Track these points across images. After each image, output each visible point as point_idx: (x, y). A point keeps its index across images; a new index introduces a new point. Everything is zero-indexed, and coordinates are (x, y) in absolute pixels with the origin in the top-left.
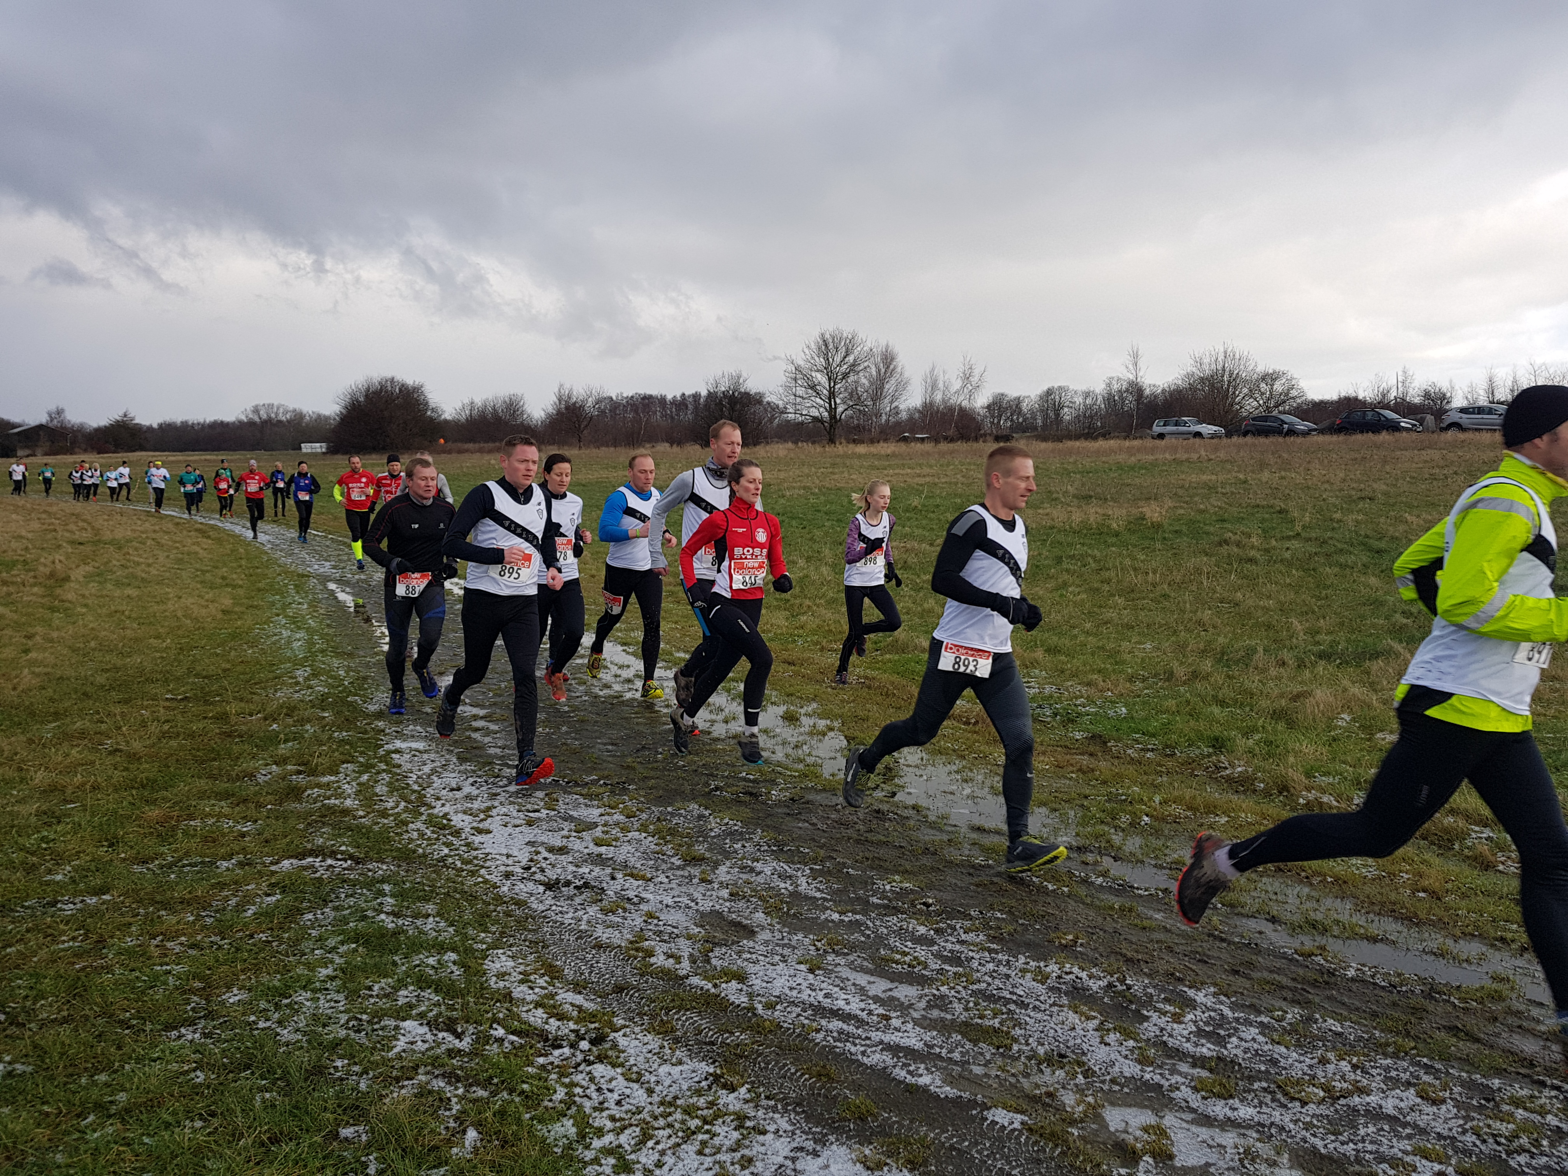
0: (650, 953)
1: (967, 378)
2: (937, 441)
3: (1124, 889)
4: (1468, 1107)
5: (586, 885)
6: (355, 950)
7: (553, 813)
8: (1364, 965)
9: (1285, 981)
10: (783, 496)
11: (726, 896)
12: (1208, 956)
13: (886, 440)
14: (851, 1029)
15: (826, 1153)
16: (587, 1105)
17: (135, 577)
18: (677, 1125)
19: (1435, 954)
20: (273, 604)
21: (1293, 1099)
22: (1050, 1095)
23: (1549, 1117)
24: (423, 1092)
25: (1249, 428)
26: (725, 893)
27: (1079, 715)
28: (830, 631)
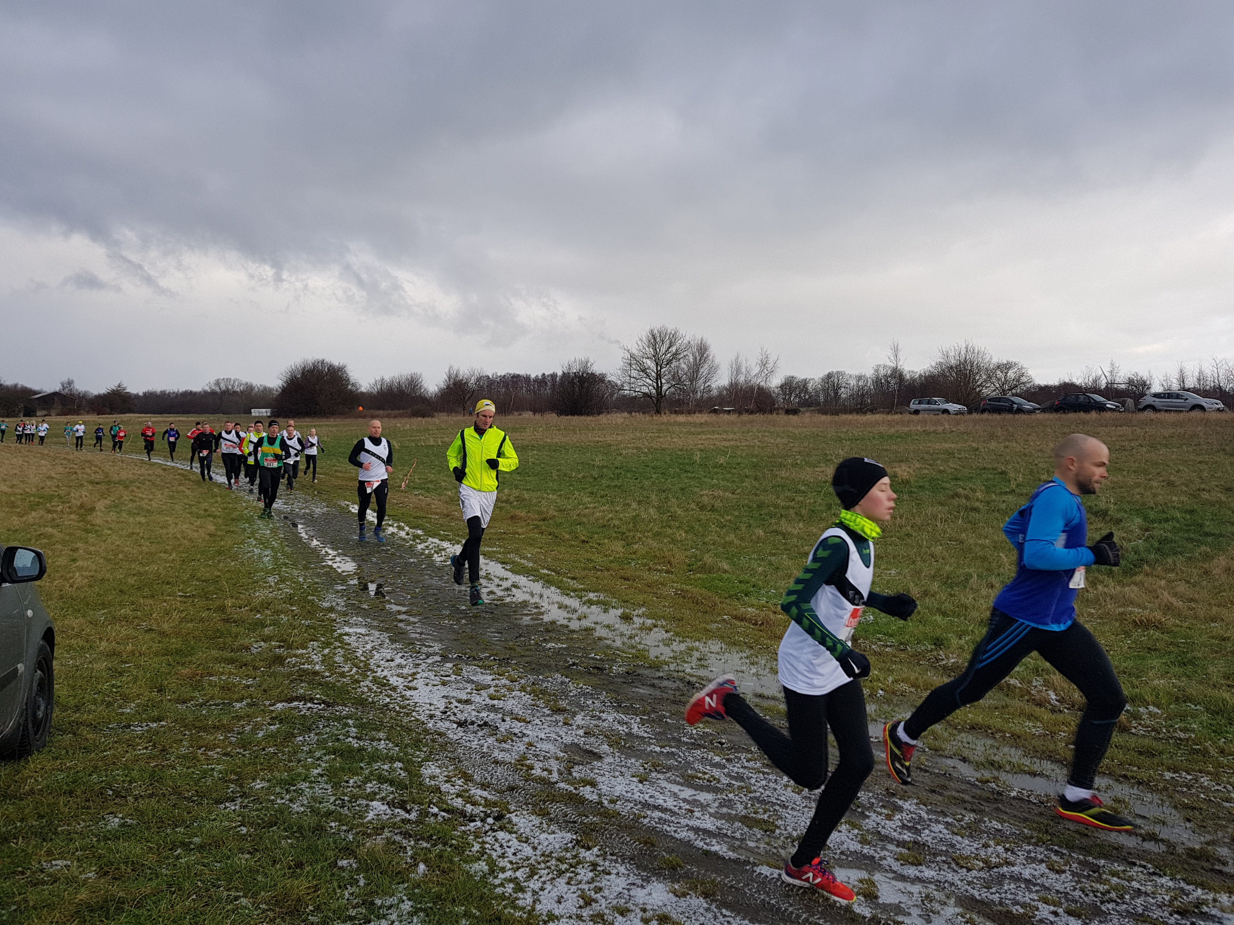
0: (531, 768)
1: (764, 364)
2: (740, 413)
4: (1079, 876)
5: (486, 724)
6: (335, 759)
7: (459, 678)
8: (1023, 789)
9: (967, 797)
10: (621, 454)
11: (582, 734)
13: (700, 412)
14: (667, 816)
15: (649, 888)
16: (494, 855)
17: (141, 508)
18: (553, 868)
20: (244, 530)
21: (962, 867)
23: (1134, 883)
24: (389, 842)
25: (986, 407)
26: (581, 732)
28: (655, 556)
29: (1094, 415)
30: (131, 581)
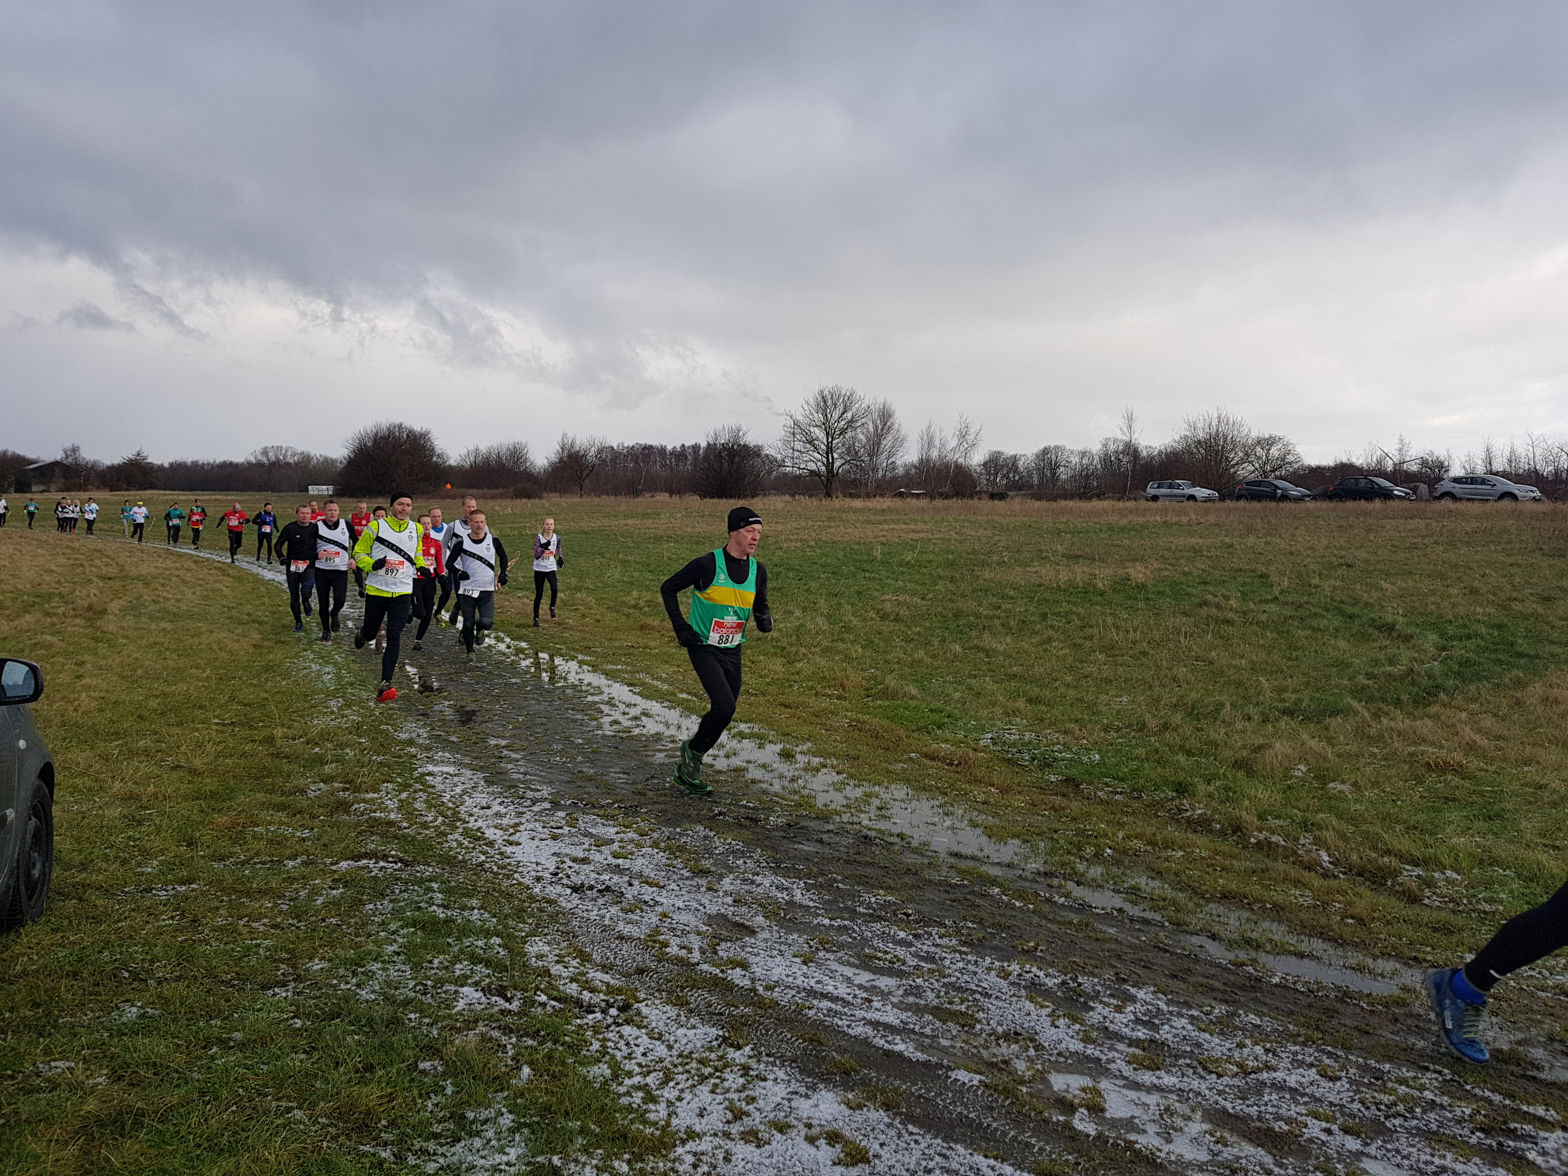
0: (666, 945)
1: (963, 436)
2: (932, 498)
3: (1084, 908)
4: (1359, 1084)
5: (608, 889)
6: (415, 933)
7: (574, 830)
8: (1288, 974)
9: (1217, 984)
10: (781, 548)
11: (730, 902)
12: (1152, 963)
13: (882, 495)
14: (838, 1008)
15: (816, 1096)
16: (619, 1056)
17: (167, 611)
18: (693, 1072)
19: (1353, 969)
21: (1211, 1072)
22: (1005, 1062)
23: (1426, 1093)
24: (485, 1038)
25: (1243, 492)
26: (729, 900)
27: (1056, 760)
28: (825, 677)
29: (1377, 504)
30: (153, 704)
